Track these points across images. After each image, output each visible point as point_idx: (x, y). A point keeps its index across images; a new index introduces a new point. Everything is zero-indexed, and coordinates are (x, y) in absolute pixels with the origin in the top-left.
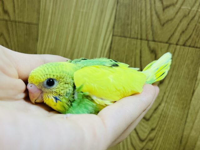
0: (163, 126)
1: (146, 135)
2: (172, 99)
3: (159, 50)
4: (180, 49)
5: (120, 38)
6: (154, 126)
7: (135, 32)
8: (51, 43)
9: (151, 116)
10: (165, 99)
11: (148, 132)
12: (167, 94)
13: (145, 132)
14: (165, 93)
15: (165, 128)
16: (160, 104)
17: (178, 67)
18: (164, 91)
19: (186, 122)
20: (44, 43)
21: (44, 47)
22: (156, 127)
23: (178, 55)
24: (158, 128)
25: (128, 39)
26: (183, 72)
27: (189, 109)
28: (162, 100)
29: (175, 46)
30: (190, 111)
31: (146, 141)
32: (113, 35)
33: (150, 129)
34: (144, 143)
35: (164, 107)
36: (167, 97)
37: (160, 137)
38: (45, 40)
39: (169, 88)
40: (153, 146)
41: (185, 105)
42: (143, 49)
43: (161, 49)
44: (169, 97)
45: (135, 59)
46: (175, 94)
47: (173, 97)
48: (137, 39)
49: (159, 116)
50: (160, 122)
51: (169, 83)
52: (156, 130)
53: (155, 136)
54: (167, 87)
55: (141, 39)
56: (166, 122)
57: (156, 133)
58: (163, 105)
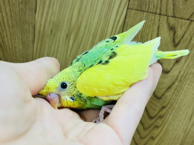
0: (174, 104)
1: (156, 112)
2: (187, 78)
3: (179, 27)
5: (136, 11)
6: (165, 104)
7: (154, 6)
8: (52, 14)
9: (163, 95)
10: (179, 79)
11: (158, 110)
12: (182, 73)
13: (155, 110)
14: (180, 72)
15: (176, 107)
16: (173, 83)
18: (180, 70)
20: (45, 15)
21: (44, 19)
22: (167, 105)
24: (169, 106)
25: (145, 13)
28: (177, 79)
31: (155, 118)
32: (128, 8)
33: (161, 107)
34: (153, 120)
35: (178, 86)
36: (182, 76)
37: (170, 114)
38: (45, 11)
39: (184, 68)
40: (163, 123)
42: (161, 25)
43: (181, 26)
44: (184, 76)
46: (191, 73)
47: (188, 76)
48: (156, 14)
49: (172, 95)
50: (172, 100)
51: (186, 61)
52: (167, 108)
53: (165, 114)
54: (183, 66)
55: (160, 14)
56: (178, 100)
57: (167, 111)
58: (176, 84)
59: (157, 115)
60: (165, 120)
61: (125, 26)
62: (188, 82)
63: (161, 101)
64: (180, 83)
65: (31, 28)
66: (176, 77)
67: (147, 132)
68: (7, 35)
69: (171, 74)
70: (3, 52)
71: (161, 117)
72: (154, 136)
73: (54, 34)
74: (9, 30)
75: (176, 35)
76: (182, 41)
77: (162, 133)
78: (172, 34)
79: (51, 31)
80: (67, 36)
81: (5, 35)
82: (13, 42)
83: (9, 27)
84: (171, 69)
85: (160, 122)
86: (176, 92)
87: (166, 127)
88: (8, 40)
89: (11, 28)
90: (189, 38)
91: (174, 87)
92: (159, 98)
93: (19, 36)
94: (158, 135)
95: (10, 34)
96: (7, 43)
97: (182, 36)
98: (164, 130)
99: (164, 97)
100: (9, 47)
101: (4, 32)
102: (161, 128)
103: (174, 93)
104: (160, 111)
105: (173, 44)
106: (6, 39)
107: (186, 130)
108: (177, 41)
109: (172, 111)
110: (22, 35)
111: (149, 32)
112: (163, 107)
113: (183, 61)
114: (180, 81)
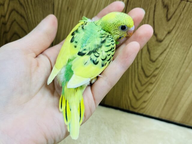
0: (165, 66)
1: (151, 72)
2: (176, 46)
3: (172, 5)
4: (190, 5)
6: (158, 66)
9: (157, 59)
10: (170, 46)
11: (153, 71)
12: (172, 42)
13: (150, 71)
14: (171, 41)
15: (167, 67)
16: (165, 50)
17: (185, 20)
18: (170, 40)
19: (183, 63)
22: (160, 66)
23: (187, 10)
26: (189, 24)
27: (188, 53)
29: (186, 2)
30: (188, 55)
31: (150, 77)
33: (155, 68)
34: (149, 79)
35: (169, 51)
36: (172, 44)
37: (162, 74)
39: (174, 38)
40: (156, 80)
41: (185, 51)
42: (157, 4)
43: (173, 4)
44: (174, 44)
45: (149, 13)
46: (179, 42)
47: (177, 44)
49: (163, 59)
50: (163, 63)
52: (159, 69)
53: (158, 73)
56: (168, 63)
57: (160, 71)
58: (168, 50)
59: (151, 74)
60: (157, 78)
61: (129, 4)
62: (177, 48)
63: (155, 63)
64: (171, 50)
65: (51, 6)
66: (167, 45)
67: (143, 88)
68: (31, 12)
69: (163, 42)
70: (28, 26)
71: (155, 76)
72: (149, 90)
73: (70, 11)
75: (169, 11)
76: (174, 16)
77: (155, 88)
78: (166, 11)
79: (68, 8)
80: (81, 12)
81: (29, 12)
82: (36, 18)
83: (32, 5)
84: (164, 39)
85: (154, 79)
86: (167, 57)
87: (158, 83)
88: (31, 16)
89: (34, 6)
90: (179, 14)
91: (166, 52)
92: (154, 62)
93: (41, 12)
94: (152, 90)
95: (34, 11)
96: (30, 18)
97: (173, 12)
98: (157, 85)
99: (157, 61)
100: (33, 22)
101: (28, 9)
102: (154, 84)
103: (165, 57)
104: (154, 71)
105: (166, 19)
107: (173, 85)
108: (169, 17)
109: (164, 71)
110: (43, 12)
111: (147, 9)
112: (157, 69)
113: (173, 32)
114: (171, 48)
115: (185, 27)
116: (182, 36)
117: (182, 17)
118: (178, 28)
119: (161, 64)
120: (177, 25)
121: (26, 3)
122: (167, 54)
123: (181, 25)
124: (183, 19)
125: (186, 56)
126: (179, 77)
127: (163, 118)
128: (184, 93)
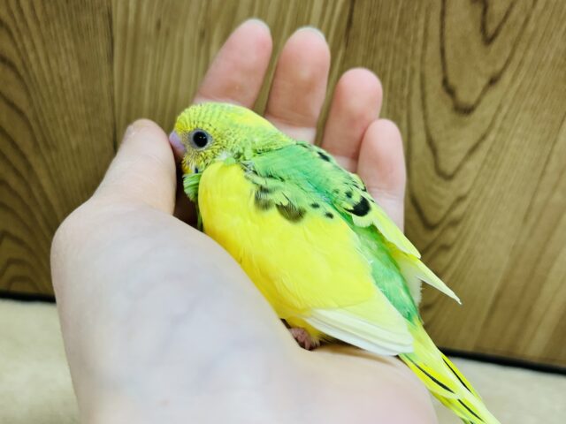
59: (445, 217)
60: (463, 229)
63: (455, 183)
65: (99, 20)
66: (488, 122)
68: (34, 47)
69: (477, 114)
70: (29, 95)
71: (455, 223)
73: (167, 34)
74: (39, 30)
75: (489, 11)
76: (505, 27)
77: (458, 261)
78: (479, 11)
79: (158, 25)
80: (202, 35)
81: (28, 45)
82: (53, 62)
83: (38, 23)
84: (478, 101)
85: (452, 235)
86: (490, 158)
88: (37, 59)
89: (43, 26)
90: (522, 20)
91: (486, 145)
92: (449, 178)
93: (70, 44)
95: (44, 43)
96: (35, 67)
97: (503, 15)
98: (463, 252)
99: (462, 173)
100: (44, 79)
101: (25, 37)
102: (454, 249)
103: (485, 161)
104: (452, 207)
105: (480, 37)
106: (32, 56)
107: (515, 246)
108: (491, 29)
109: (482, 205)
110: (75, 42)
111: (419, 10)
112: (460, 199)
113: (507, 78)
114: (501, 129)
115: (543, 60)
116: (534, 88)
117: (531, 27)
118: (521, 63)
119: (474, 184)
120: (518, 56)
121: (16, 15)
122: (490, 150)
123: (531, 53)
124: (535, 33)
125: (551, 152)
126: (532, 220)
127: (490, 353)
128: (548, 270)
